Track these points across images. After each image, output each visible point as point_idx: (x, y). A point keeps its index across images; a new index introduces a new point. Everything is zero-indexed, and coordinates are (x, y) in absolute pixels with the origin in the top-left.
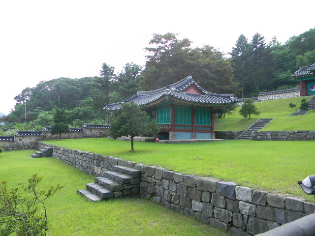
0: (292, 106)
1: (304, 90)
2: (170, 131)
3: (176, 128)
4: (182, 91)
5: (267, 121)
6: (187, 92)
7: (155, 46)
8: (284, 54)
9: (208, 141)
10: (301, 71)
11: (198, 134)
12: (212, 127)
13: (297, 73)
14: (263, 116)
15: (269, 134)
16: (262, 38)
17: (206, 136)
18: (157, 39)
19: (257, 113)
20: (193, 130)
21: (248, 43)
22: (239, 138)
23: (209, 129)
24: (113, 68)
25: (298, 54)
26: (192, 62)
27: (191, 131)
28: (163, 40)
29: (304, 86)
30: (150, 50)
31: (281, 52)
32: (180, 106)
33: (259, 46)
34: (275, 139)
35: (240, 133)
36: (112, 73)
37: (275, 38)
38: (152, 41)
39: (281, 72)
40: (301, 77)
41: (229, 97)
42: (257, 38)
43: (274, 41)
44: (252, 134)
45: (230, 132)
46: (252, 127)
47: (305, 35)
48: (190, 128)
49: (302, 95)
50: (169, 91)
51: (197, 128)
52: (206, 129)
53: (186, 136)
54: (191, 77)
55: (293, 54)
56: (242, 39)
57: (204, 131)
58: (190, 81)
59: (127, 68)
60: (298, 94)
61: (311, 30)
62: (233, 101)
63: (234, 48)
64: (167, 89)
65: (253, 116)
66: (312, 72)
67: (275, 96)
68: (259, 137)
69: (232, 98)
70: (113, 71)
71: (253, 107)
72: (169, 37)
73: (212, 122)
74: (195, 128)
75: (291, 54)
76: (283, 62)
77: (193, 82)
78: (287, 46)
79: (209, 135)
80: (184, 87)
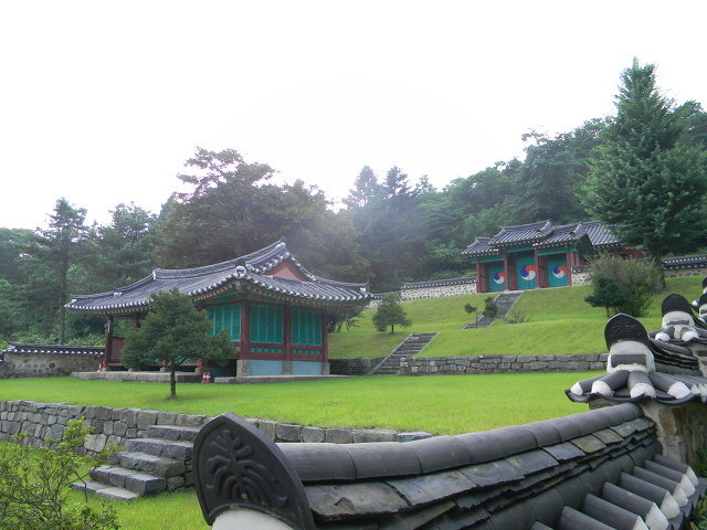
0: (470, 309)
1: (483, 280)
2: (238, 357)
3: (253, 350)
4: (267, 273)
5: (425, 339)
6: (277, 275)
8: (443, 211)
9: (317, 378)
10: (478, 245)
11: (296, 364)
12: (323, 349)
13: (471, 249)
14: (418, 328)
15: (432, 363)
16: (403, 177)
17: (313, 369)
18: (203, 159)
19: (406, 323)
20: (286, 353)
21: (379, 182)
22: (376, 373)
23: (318, 353)
24: (83, 211)
25: (467, 212)
26: (279, 212)
27: (283, 358)
28: (216, 162)
29: (483, 273)
30: (187, 179)
31: (437, 206)
32: (262, 303)
33: (398, 190)
34: (445, 372)
35: (377, 361)
37: (425, 177)
39: (437, 244)
40: (479, 257)
41: (358, 289)
42: (394, 176)
43: (425, 185)
44: (402, 364)
45: (358, 361)
46: (399, 350)
47: (479, 177)
48: (280, 351)
49: (480, 290)
50: (242, 271)
51: (294, 352)
52: (312, 353)
53: (271, 368)
54: (283, 244)
55: (458, 212)
56: (367, 175)
57: (309, 359)
58: (282, 252)
59: (118, 216)
60: (473, 288)
61: (488, 169)
62: (366, 296)
63: (351, 191)
64: (239, 267)
65: (398, 328)
66: (496, 248)
67: (432, 290)
68: (414, 369)
69: (363, 290)
71: (399, 310)
72: (228, 157)
73: (323, 340)
74: (291, 352)
75: (455, 211)
76: (440, 225)
77: (288, 254)
78: (445, 194)
79: (317, 365)
80: (270, 265)
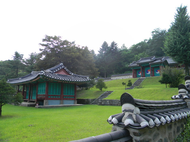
1: (135, 74)
2: (44, 99)
3: (49, 97)
4: (55, 73)
5: (110, 93)
6: (59, 73)
7: (45, 43)
8: (129, 54)
9: (71, 106)
10: (133, 63)
11: (65, 101)
12: (75, 97)
13: (131, 65)
14: (109, 89)
15: (108, 101)
16: (116, 44)
17: (71, 103)
19: (106, 88)
20: (62, 98)
21: (109, 46)
22: (93, 104)
23: (73, 97)
24: (23, 55)
25: (136, 54)
26: (68, 54)
27: (60, 99)
28: (51, 40)
29: (135, 72)
30: (43, 45)
31: (126, 53)
32: (52, 82)
33: (114, 48)
34: (111, 105)
35: (94, 100)
36: (21, 58)
37: (124, 44)
38: (44, 40)
39: (127, 63)
40: (134, 67)
41: (86, 78)
42: (113, 44)
43: (124, 47)
44: (99, 101)
45: (88, 100)
46: (102, 96)
47: (139, 44)
48: (59, 97)
49: (133, 77)
50: (43, 72)
51: (64, 97)
52: (71, 97)
53: (56, 103)
54: (62, 64)
55: (133, 54)
56: (105, 44)
57: (70, 99)
58: (61, 66)
60: (132, 76)
61: (142, 42)
62: (88, 80)
63: (100, 48)
64: (42, 71)
65: (103, 89)
66: (138, 64)
67: (120, 77)
68: (103, 103)
69: (88, 78)
70: (22, 57)
71: (104, 84)
72: (55, 38)
73: (75, 93)
74: (63, 97)
75: (132, 54)
76: (128, 58)
77: (63, 67)
78: (130, 49)
79: (73, 101)
80: (57, 70)
